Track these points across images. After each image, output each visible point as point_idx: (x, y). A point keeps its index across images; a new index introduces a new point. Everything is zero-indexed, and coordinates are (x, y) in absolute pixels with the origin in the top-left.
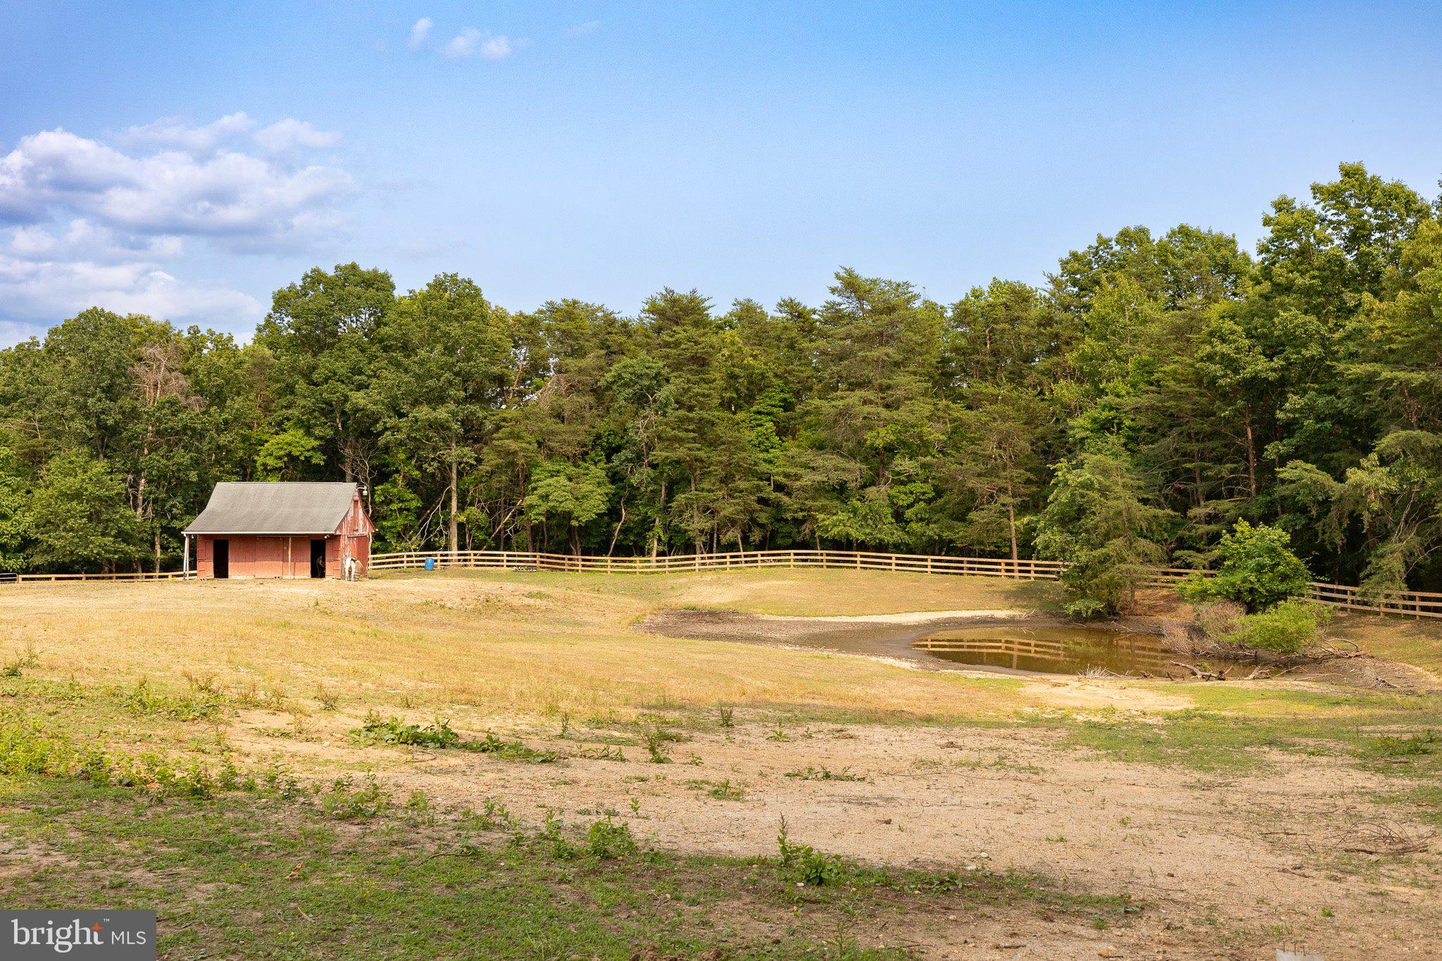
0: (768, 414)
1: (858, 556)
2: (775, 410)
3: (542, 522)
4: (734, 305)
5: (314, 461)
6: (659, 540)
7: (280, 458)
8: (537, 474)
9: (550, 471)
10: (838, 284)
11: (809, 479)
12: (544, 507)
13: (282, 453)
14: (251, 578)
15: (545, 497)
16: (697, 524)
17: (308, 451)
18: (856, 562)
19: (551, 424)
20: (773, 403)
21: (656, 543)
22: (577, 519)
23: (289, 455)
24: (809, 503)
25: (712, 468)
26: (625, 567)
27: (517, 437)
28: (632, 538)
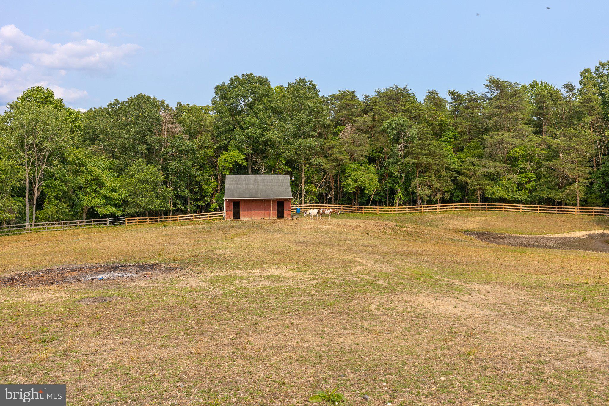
0: (448, 142)
1: (504, 206)
2: (452, 140)
3: (354, 191)
4: (427, 92)
5: (244, 164)
6: (400, 199)
7: (231, 163)
8: (348, 170)
9: (353, 168)
10: (488, 83)
11: (480, 172)
12: (355, 185)
13: (233, 161)
14: (250, 219)
15: (356, 181)
16: (424, 192)
17: (242, 160)
18: (502, 208)
19: (352, 147)
20: (450, 137)
21: (398, 200)
22: (367, 190)
23: (235, 162)
24: (481, 182)
25: (433, 166)
26: (383, 211)
27: (340, 153)
28: (379, 198)
